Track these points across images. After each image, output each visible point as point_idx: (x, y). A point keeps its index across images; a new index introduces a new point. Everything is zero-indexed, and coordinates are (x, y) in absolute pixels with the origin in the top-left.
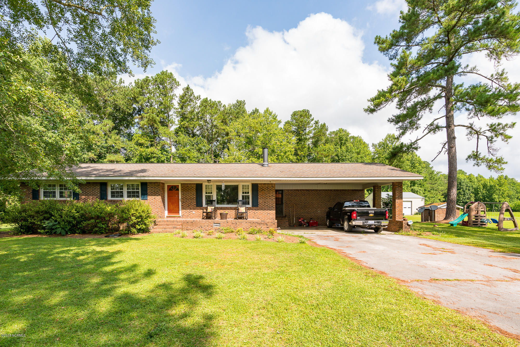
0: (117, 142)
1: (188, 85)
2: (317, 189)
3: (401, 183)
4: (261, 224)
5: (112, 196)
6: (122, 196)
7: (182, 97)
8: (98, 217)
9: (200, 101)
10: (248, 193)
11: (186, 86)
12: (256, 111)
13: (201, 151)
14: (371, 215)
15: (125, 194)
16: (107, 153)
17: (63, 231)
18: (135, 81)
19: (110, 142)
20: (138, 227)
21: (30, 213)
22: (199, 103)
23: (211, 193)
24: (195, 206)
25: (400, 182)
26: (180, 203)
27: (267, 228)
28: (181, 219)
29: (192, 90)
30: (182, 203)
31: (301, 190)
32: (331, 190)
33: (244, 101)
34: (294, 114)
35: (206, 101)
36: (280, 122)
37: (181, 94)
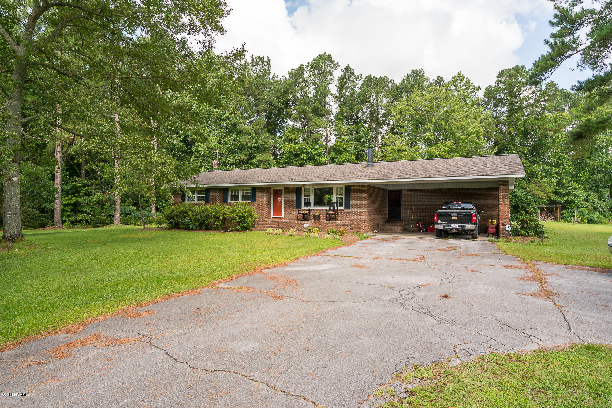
0: (267, 141)
1: (348, 65)
2: (441, 188)
3: (507, 181)
4: (346, 225)
5: (232, 200)
6: (238, 200)
7: (341, 79)
8: (215, 217)
9: (361, 81)
10: (342, 195)
11: (346, 65)
12: (439, 80)
13: (362, 141)
14: (454, 218)
15: (240, 198)
16: (257, 152)
17: (194, 226)
18: (289, 72)
19: (260, 142)
20: (241, 225)
21: (176, 213)
22: (360, 83)
23: (309, 196)
24: (295, 208)
25: (505, 181)
26: (283, 205)
27: (351, 229)
28: (283, 220)
29: (353, 69)
30: (284, 205)
31: (421, 190)
32: (459, 189)
33: (422, 69)
34: (502, 74)
35: (369, 78)
36: (478, 88)
37: (340, 76)
